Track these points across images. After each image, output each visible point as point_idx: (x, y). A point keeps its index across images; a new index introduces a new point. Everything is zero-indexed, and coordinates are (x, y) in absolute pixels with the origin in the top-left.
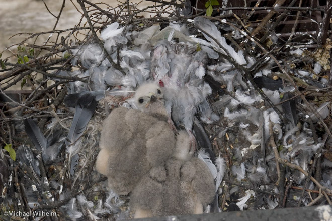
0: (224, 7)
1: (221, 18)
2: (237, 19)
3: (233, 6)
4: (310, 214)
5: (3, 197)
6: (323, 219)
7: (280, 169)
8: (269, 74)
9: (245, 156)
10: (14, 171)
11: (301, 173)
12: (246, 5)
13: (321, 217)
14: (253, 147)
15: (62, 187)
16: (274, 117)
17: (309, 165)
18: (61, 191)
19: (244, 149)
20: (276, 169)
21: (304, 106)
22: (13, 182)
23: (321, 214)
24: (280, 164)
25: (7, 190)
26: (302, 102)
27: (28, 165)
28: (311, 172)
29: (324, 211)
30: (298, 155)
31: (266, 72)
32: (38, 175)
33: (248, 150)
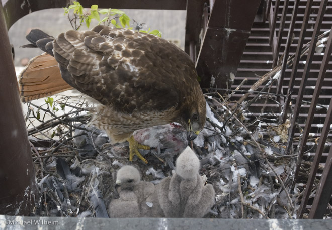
0: (211, 88)
1: (208, 95)
2: (220, 97)
3: (218, 88)
4: (262, 224)
5: (34, 213)
6: (272, 228)
7: (244, 210)
8: (241, 140)
9: (218, 201)
10: (44, 195)
11: (260, 214)
12: (228, 88)
13: (270, 226)
14: (224, 194)
15: (78, 209)
16: (243, 172)
17: (266, 209)
18: (78, 212)
19: (218, 196)
20: (241, 210)
21: (266, 166)
22: (43, 203)
23: (270, 225)
24: (244, 206)
25: (37, 209)
26: (265, 163)
27: (54, 191)
28: (267, 214)
29: (273, 222)
30: (258, 201)
31: (240, 138)
32: (61, 199)
33: (220, 197)
